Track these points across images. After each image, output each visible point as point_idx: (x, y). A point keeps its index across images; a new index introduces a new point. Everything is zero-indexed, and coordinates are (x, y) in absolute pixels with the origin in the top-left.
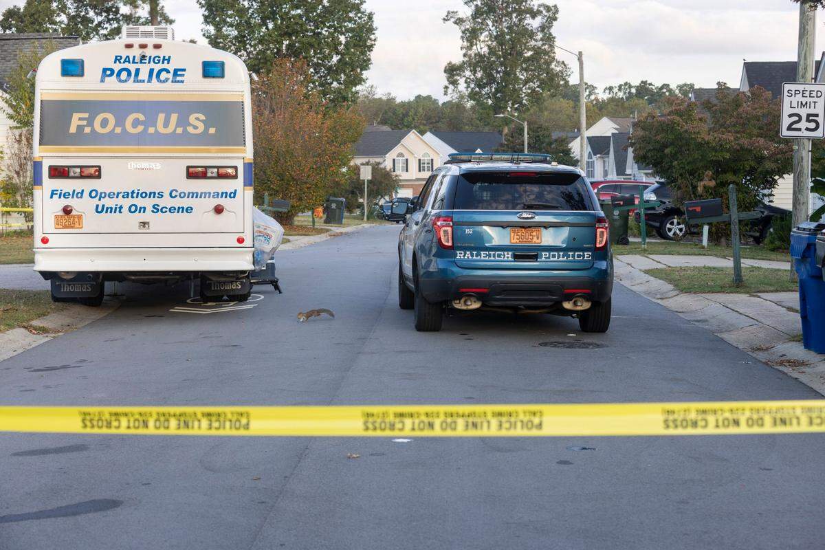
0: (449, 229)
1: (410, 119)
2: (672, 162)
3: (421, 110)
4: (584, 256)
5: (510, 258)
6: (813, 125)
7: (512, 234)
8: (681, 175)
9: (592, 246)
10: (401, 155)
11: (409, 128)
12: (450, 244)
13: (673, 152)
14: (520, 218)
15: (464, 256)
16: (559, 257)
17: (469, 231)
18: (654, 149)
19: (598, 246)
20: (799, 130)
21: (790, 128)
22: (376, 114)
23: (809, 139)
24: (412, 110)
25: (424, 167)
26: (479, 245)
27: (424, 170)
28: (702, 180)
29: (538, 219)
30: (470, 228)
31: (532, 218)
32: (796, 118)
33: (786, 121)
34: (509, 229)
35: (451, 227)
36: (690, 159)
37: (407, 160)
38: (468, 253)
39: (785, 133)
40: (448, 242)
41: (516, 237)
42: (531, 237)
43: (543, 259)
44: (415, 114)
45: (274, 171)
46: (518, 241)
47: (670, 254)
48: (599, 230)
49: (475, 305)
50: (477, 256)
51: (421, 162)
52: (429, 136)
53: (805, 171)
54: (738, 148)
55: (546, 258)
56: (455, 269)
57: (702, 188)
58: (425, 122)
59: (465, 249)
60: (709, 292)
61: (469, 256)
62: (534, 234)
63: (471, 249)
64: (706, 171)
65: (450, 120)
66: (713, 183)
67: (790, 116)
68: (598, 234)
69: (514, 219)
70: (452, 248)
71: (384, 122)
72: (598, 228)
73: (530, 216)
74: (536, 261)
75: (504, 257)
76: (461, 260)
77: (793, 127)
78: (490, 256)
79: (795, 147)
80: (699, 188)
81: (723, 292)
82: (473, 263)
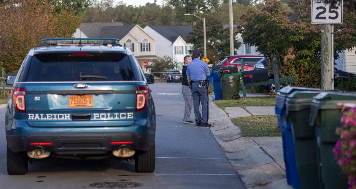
0: (23, 97)
1: (136, 18)
2: (266, 43)
3: (143, 12)
4: (127, 116)
5: (69, 119)
6: (334, 15)
7: (71, 100)
8: (273, 52)
9: (133, 108)
10: (129, 41)
11: (135, 23)
12: (23, 109)
13: (266, 36)
14: (76, 87)
15: (34, 118)
16: (107, 117)
17: (37, 98)
18: (254, 34)
19: (138, 107)
20: (324, 18)
21: (317, 17)
22: (114, 15)
23: (332, 25)
24: (137, 12)
25: (144, 48)
26: (44, 109)
27: (144, 50)
28: (286, 55)
29: (90, 88)
30: (38, 96)
31: (85, 87)
32: (322, 10)
33: (315, 12)
34: (68, 96)
35: (24, 95)
36: (278, 40)
37: (133, 44)
38: (37, 115)
39: (315, 21)
40: (22, 107)
41: (73, 102)
42: (85, 102)
43: (95, 119)
44: (140, 15)
45: (17, 53)
46: (75, 105)
47: (262, 106)
48: (138, 96)
49: (45, 156)
50: (44, 117)
51: (143, 45)
52: (148, 29)
53: (330, 48)
54: (309, 32)
55: (97, 118)
56: (27, 128)
57: (286, 60)
58: (145, 20)
59: (34, 112)
60: (259, 136)
61: (38, 117)
62: (88, 99)
63: (39, 112)
64: (289, 48)
65: (162, 19)
66: (293, 57)
67: (318, 8)
68: (138, 99)
69: (72, 88)
70: (24, 111)
71: (119, 20)
72: (138, 94)
73: (83, 86)
74: (90, 120)
75: (65, 118)
76: (31, 121)
77: (320, 16)
78: (53, 117)
79: (322, 31)
80: (284, 60)
81: (269, 136)
82: (41, 123)
